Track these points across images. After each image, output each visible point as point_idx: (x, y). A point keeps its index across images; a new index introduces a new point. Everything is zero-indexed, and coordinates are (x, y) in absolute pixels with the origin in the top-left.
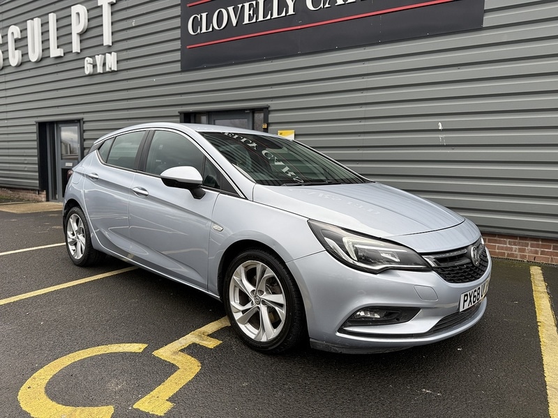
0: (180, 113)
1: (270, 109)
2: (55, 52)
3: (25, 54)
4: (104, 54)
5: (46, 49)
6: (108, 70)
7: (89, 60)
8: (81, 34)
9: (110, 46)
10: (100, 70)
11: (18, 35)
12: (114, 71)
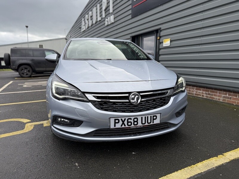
0: (131, 37)
1: (161, 29)
2: (99, 19)
3: (92, 22)
4: (110, 17)
5: (97, 19)
6: (111, 22)
7: (106, 20)
8: (105, 10)
9: (112, 13)
10: (109, 23)
11: (91, 15)
12: (113, 23)
